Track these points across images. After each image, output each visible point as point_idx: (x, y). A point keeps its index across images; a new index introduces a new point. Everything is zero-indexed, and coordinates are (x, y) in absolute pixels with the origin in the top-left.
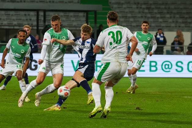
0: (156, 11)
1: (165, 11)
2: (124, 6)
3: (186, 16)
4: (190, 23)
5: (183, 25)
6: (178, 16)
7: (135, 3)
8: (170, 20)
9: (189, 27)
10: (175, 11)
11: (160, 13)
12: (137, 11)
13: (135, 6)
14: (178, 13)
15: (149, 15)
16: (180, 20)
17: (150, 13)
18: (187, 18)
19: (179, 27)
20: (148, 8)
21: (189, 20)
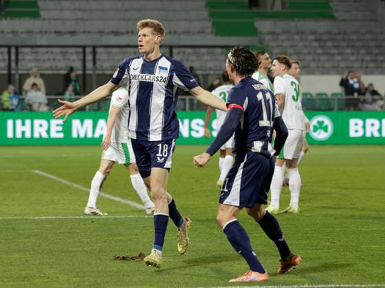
0: (329, 44)
1: (344, 44)
2: (282, 37)
3: (376, 51)
4: (382, 61)
5: (372, 65)
6: (363, 51)
7: (297, 33)
8: (353, 58)
9: (381, 67)
10: (358, 44)
11: (336, 47)
12: (301, 44)
13: (297, 37)
14: (363, 47)
15: (320, 51)
16: (368, 58)
17: (321, 47)
18: (376, 55)
19: (367, 67)
20: (318, 40)
21: (381, 58)
